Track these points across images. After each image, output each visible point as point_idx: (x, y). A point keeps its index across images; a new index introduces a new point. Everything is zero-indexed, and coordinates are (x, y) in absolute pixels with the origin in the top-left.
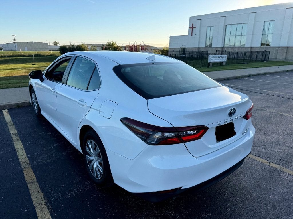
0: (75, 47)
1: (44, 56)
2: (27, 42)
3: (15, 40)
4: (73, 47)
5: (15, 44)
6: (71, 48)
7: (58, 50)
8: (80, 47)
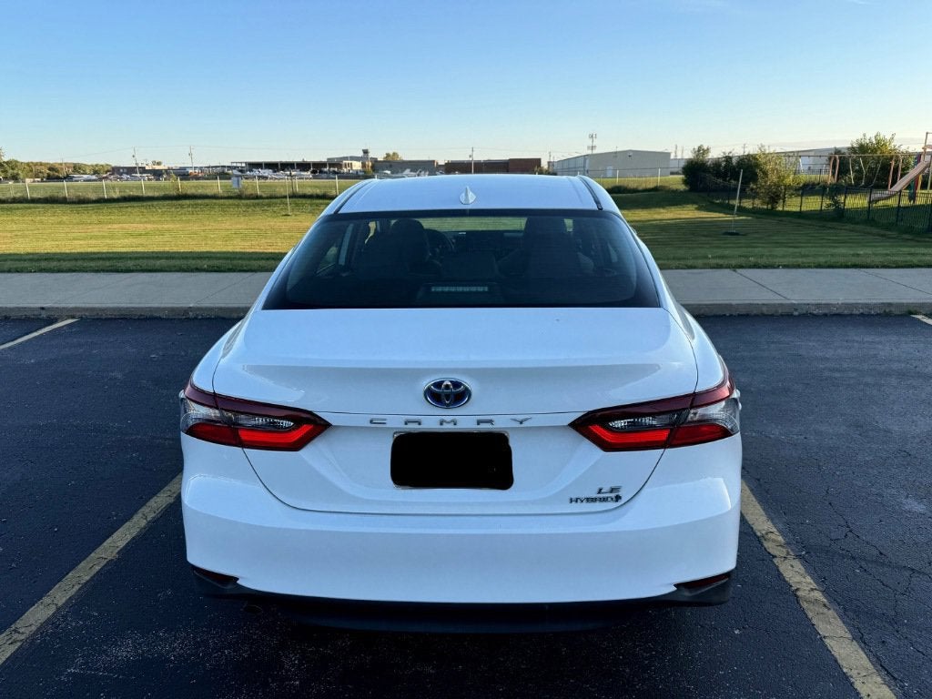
0: (734, 161)
1: (635, 191)
2: (616, 153)
3: (593, 148)
4: (727, 161)
5: (585, 160)
6: (720, 165)
7: (677, 173)
8: (749, 160)
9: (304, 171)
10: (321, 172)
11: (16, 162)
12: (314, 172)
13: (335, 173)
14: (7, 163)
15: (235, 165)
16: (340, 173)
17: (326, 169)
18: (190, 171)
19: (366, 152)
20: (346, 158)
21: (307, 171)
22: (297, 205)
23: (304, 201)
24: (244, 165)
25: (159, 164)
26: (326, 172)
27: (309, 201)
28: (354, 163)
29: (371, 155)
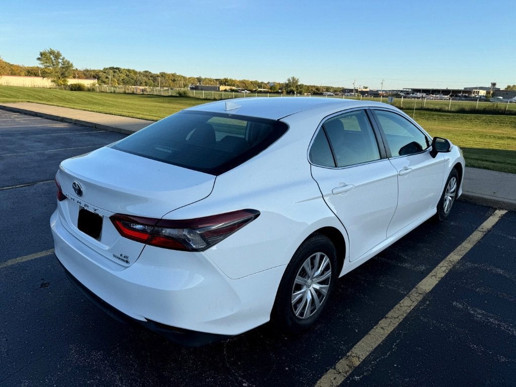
9: (445, 95)
10: (457, 96)
11: (303, 85)
12: (451, 96)
13: (465, 96)
14: (299, 85)
15: (405, 90)
16: (469, 97)
17: (460, 95)
18: (380, 92)
19: (494, 84)
20: (476, 88)
21: (447, 95)
22: (420, 114)
23: (426, 112)
24: (410, 90)
25: (366, 88)
26: (460, 96)
27: (428, 112)
28: (481, 91)
29: (497, 86)
